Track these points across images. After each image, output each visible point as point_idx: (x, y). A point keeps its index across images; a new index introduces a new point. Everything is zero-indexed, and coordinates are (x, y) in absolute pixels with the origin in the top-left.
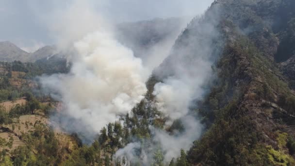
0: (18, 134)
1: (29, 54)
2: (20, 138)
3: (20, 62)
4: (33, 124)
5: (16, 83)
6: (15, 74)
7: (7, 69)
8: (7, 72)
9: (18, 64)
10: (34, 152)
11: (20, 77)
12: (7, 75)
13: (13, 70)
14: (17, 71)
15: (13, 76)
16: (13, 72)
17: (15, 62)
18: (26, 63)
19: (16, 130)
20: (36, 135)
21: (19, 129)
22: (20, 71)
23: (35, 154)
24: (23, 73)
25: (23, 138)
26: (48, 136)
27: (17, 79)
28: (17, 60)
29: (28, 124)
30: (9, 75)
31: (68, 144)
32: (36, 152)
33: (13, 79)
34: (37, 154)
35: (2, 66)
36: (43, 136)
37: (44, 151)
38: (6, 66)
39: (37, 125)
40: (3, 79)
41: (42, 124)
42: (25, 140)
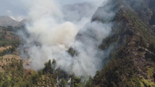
0: (1, 65)
2: (3, 67)
4: (11, 59)
5: (9, 37)
7: (4, 30)
9: (11, 28)
11: (11, 34)
12: (4, 33)
13: (8, 31)
15: (7, 33)
18: (14, 27)
20: (12, 66)
21: (2, 62)
22: (11, 31)
23: (11, 76)
24: (13, 32)
27: (9, 35)
28: (10, 25)
30: (6, 33)
32: (11, 75)
33: (7, 35)
35: (2, 28)
36: (16, 66)
37: (16, 74)
38: (4, 28)
39: (13, 60)
40: (2, 35)
41: (16, 60)
42: (5, 69)
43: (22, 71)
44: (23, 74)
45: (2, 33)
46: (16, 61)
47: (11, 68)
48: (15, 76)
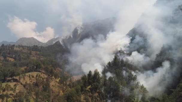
0: (23, 84)
1: (43, 43)
2: (24, 86)
3: (37, 46)
4: (35, 77)
5: (33, 58)
6: (33, 53)
7: (29, 50)
8: (29, 52)
9: (36, 47)
10: (33, 97)
11: (36, 54)
12: (29, 53)
13: (33, 51)
14: (35, 51)
15: (32, 53)
16: (32, 52)
17: (34, 46)
18: (40, 47)
19: (21, 81)
20: (36, 85)
21: (24, 80)
22: (36, 51)
23: (34, 99)
24: (38, 52)
25: (26, 87)
26: (45, 86)
27: (34, 55)
28: (35, 45)
29: (31, 77)
30: (30, 54)
31: (59, 92)
32: (35, 97)
33: (32, 56)
34: (35, 99)
35: (27, 48)
36: (42, 86)
37: (40, 96)
38: (29, 48)
39: (37, 77)
40: (26, 56)
41: (41, 77)
42: (27, 88)
43: (48, 92)
44: (49, 96)
45: (27, 54)
46: (41, 79)
47: (35, 88)
48: (40, 98)
